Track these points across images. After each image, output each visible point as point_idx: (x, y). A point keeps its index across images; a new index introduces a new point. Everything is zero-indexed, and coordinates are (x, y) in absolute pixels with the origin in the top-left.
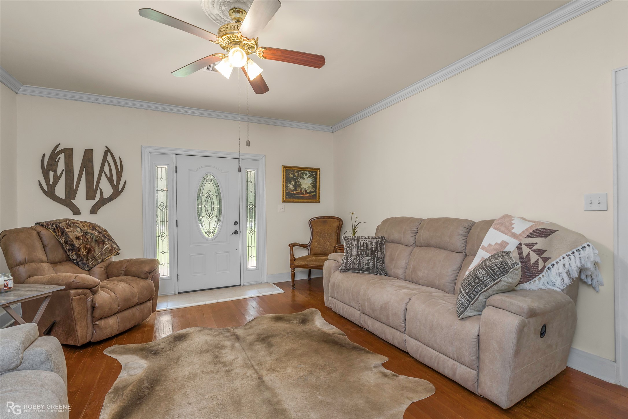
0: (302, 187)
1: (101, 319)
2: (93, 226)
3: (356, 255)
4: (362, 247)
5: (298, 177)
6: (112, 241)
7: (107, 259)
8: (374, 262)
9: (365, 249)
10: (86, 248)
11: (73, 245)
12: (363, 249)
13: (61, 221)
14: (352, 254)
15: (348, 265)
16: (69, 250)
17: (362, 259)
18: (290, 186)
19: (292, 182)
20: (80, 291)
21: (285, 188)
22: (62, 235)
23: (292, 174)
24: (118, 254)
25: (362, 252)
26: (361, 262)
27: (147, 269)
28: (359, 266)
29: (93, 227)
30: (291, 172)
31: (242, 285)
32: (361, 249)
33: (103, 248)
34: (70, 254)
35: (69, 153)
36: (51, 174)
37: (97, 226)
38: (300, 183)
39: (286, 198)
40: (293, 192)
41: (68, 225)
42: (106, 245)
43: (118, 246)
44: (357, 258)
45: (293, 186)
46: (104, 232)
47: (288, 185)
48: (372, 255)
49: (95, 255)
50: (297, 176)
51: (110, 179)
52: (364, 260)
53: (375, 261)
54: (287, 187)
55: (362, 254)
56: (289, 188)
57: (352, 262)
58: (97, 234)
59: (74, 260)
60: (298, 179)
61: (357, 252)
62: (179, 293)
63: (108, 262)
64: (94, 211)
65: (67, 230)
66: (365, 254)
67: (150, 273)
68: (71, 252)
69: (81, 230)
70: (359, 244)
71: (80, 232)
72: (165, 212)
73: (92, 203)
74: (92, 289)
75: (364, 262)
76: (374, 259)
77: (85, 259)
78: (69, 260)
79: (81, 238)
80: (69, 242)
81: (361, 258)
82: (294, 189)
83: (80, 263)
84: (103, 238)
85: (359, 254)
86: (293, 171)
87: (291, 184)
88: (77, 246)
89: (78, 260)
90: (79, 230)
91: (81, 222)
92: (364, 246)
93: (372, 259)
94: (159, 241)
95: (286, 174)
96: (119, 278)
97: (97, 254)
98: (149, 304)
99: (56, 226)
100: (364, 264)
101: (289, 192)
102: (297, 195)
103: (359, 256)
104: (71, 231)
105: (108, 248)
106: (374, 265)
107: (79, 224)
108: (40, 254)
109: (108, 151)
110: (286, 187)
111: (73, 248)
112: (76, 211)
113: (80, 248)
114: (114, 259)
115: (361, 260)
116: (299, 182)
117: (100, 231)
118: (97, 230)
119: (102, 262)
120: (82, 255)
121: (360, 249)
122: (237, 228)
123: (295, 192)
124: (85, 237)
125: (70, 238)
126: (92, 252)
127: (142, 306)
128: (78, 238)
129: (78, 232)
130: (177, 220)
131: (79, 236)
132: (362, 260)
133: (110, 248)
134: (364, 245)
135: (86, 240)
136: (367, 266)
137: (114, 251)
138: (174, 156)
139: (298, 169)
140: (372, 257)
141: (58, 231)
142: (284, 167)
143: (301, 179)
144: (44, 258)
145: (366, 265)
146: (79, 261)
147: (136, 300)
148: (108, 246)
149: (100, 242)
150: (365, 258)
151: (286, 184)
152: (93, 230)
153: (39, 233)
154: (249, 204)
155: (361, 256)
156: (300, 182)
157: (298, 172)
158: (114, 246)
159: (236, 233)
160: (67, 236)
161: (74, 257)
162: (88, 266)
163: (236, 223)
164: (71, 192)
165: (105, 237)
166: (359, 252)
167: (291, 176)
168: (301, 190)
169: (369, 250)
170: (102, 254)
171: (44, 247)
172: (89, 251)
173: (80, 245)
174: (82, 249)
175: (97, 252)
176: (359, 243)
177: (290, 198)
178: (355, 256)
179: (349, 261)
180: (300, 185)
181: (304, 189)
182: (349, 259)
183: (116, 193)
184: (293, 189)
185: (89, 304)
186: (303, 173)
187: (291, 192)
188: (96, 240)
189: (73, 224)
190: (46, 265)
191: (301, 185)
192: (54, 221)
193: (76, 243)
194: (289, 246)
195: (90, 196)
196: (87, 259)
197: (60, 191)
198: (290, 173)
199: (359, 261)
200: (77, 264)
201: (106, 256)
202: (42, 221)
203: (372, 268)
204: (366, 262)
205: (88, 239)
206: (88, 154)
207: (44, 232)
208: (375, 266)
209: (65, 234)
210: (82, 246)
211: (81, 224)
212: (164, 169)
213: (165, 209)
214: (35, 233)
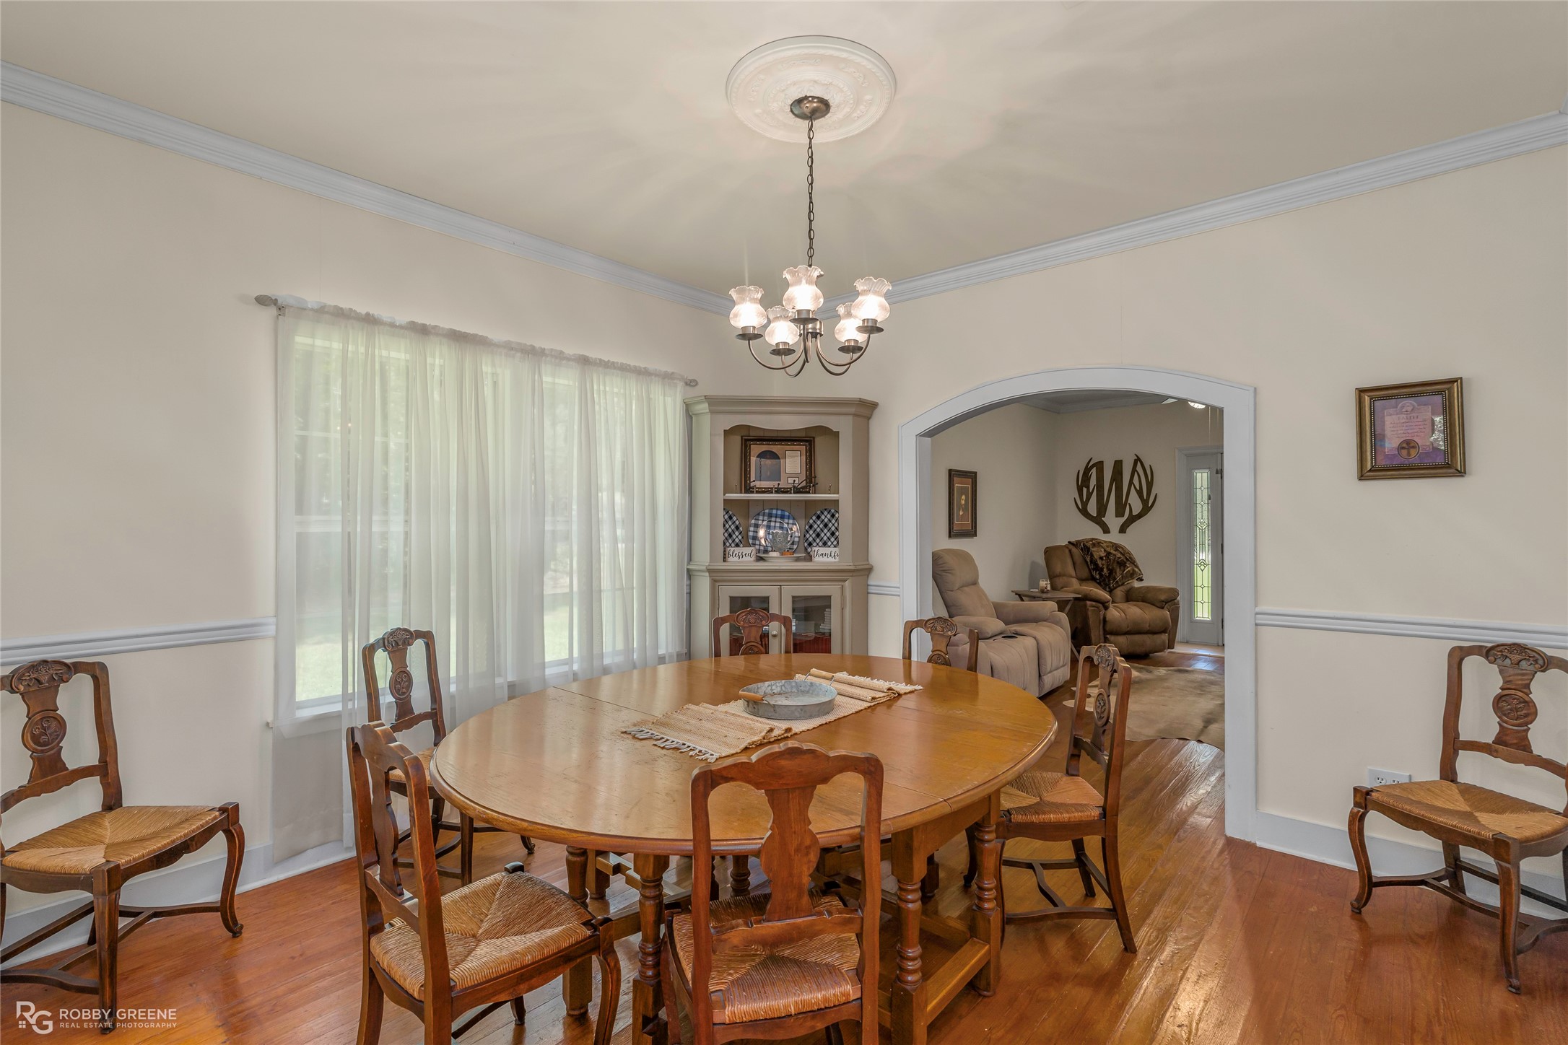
1: (1112, 633)
2: (1116, 547)
6: (1135, 565)
7: (1129, 583)
10: (1108, 569)
11: (1096, 565)
13: (1090, 541)
16: (1094, 569)
20: (1094, 603)
22: (1089, 554)
24: (1141, 580)
27: (1163, 597)
33: (1125, 571)
34: (1094, 573)
35: (1100, 465)
36: (1085, 490)
37: (1120, 547)
41: (1094, 545)
42: (1128, 568)
43: (1140, 570)
46: (1127, 553)
49: (1116, 577)
51: (1140, 493)
58: (1119, 555)
59: (1097, 579)
63: (1128, 586)
64: (1123, 530)
67: (1166, 603)
68: (1095, 571)
69: (1105, 550)
71: (1104, 552)
72: (1207, 532)
73: (1122, 520)
74: (1105, 605)
77: (1107, 580)
78: (1093, 579)
79: (1104, 559)
80: (1094, 561)
83: (1102, 583)
84: (1125, 560)
88: (1101, 566)
89: (1101, 580)
90: (1103, 550)
91: (1105, 542)
94: (1197, 570)
96: (1135, 603)
97: (1119, 578)
98: (1165, 637)
99: (1084, 545)
104: (1096, 550)
105: (1129, 571)
107: (1103, 544)
108: (1071, 570)
109: (1138, 460)
111: (1097, 568)
112: (1106, 530)
113: (1103, 568)
114: (1137, 584)
117: (1123, 553)
118: (1121, 552)
119: (1122, 585)
120: (1104, 576)
124: (1109, 557)
125: (1094, 558)
126: (1114, 574)
127: (1155, 636)
128: (1101, 558)
129: (1101, 551)
133: (1131, 572)
135: (1108, 561)
137: (1135, 576)
141: (1084, 550)
144: (1073, 573)
147: (1147, 627)
148: (1130, 569)
149: (1122, 564)
152: (1115, 551)
153: (1070, 551)
158: (1136, 569)
160: (1091, 556)
161: (1098, 577)
162: (1109, 587)
164: (1102, 509)
165: (1127, 559)
170: (1122, 577)
171: (1074, 564)
172: (1111, 571)
173: (1103, 565)
174: (1105, 570)
175: (1118, 574)
183: (1146, 509)
185: (1102, 617)
188: (1118, 562)
189: (1097, 543)
190: (1074, 581)
192: (1082, 541)
193: (1099, 562)
195: (1119, 514)
196: (1109, 581)
197: (1092, 508)
200: (1099, 584)
201: (1128, 580)
202: (1073, 540)
205: (1110, 560)
206: (1118, 465)
207: (1074, 550)
209: (1091, 553)
210: (1105, 566)
211: (1105, 544)
212: (1205, 475)
213: (1206, 529)
214: (1067, 551)
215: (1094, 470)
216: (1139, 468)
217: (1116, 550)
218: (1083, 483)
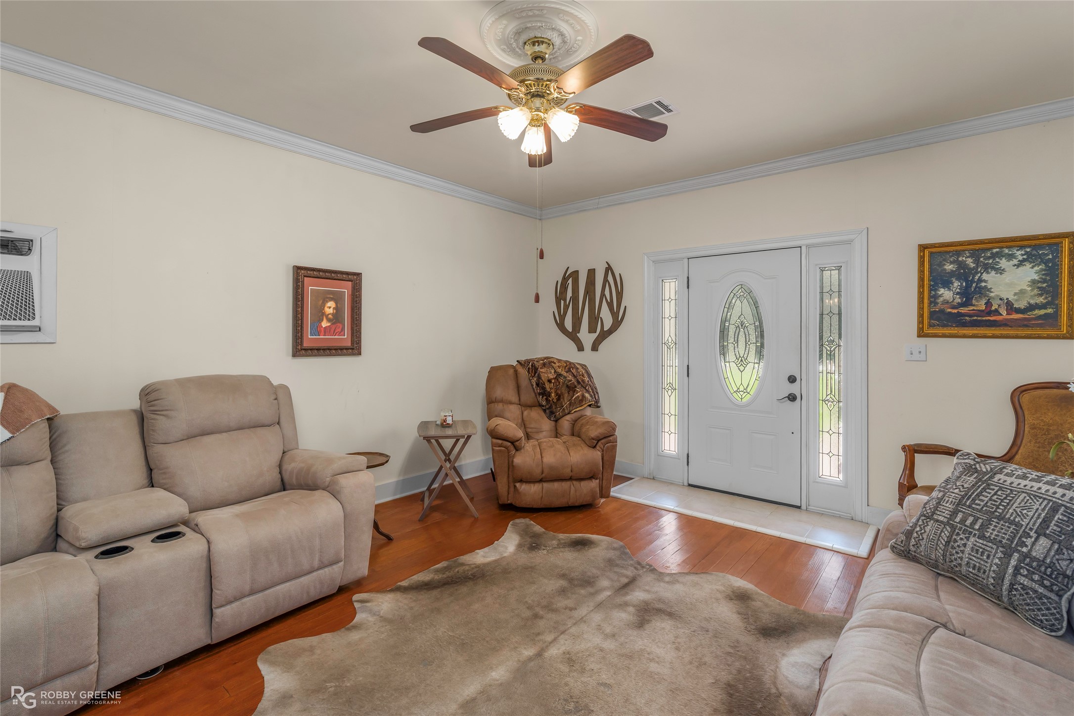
0: (992, 295)
1: (521, 481)
3: (945, 520)
4: (983, 501)
5: (976, 268)
6: (586, 389)
7: (575, 410)
8: (1003, 567)
9: (987, 512)
10: (557, 394)
11: (544, 388)
12: (980, 511)
13: (538, 360)
14: (934, 513)
15: (913, 542)
16: (539, 394)
17: (961, 539)
18: (946, 294)
19: (952, 283)
20: (500, 442)
21: (926, 301)
22: (535, 375)
23: (951, 263)
25: (971, 519)
26: (953, 548)
27: (596, 433)
28: (944, 556)
29: (569, 369)
30: (951, 257)
31: (804, 507)
32: (973, 509)
33: (573, 396)
34: (539, 399)
35: (575, 275)
36: (562, 302)
37: (574, 368)
38: (983, 284)
39: (931, 326)
40: (955, 311)
41: (544, 365)
42: (577, 393)
44: (942, 531)
45: (958, 293)
46: (580, 375)
47: (940, 293)
48: (1004, 541)
49: (564, 404)
50: (972, 265)
51: (610, 305)
52: (965, 545)
53: (1009, 563)
54: (933, 299)
55: (968, 522)
56: (941, 299)
57: (925, 536)
58: (570, 377)
59: (543, 406)
60: (977, 273)
61: (954, 513)
62: (690, 485)
63: (578, 415)
64: (595, 348)
65: (541, 370)
66: (977, 527)
68: (541, 397)
69: (555, 372)
70: (977, 490)
71: (554, 374)
72: (674, 351)
73: (595, 336)
74: (516, 443)
75: (963, 552)
76: (1008, 555)
77: (553, 407)
78: (540, 405)
79: (553, 381)
80: (540, 385)
81: (958, 534)
82: (959, 301)
83: (547, 411)
84: (576, 383)
85: (958, 520)
86: (958, 253)
87: (949, 289)
88: (549, 390)
89: (547, 407)
90: (553, 371)
91: (559, 361)
92: (990, 499)
93: (1000, 555)
95: (930, 265)
97: (566, 404)
99: (532, 366)
100: (961, 558)
101: (942, 311)
102: (970, 316)
103: (953, 528)
104: (544, 371)
105: (577, 397)
106: (1000, 578)
107: (555, 363)
108: (512, 396)
109: (609, 269)
110: (930, 297)
111: (545, 393)
112: (581, 348)
113: (552, 392)
115: (956, 541)
116: (980, 280)
117: (575, 374)
118: (573, 373)
119: (569, 413)
120: (551, 402)
121: (969, 506)
122: (794, 389)
123: (963, 310)
124: (558, 380)
125: (542, 380)
126: (562, 400)
128: (550, 381)
129: (551, 373)
130: (688, 366)
131: (551, 379)
132: (960, 543)
133: (580, 398)
134: (995, 498)
135: (558, 384)
136: (974, 569)
137: (590, 402)
138: (686, 260)
139: (977, 247)
140: (1003, 547)
141: (532, 370)
142: (922, 248)
143: (988, 273)
144: (514, 399)
145: (968, 563)
146: (548, 409)
147: (567, 472)
148: (579, 394)
149: (571, 389)
150: (972, 539)
151: (930, 291)
152: (567, 372)
153: (516, 372)
154: (825, 340)
155: (960, 529)
156: (985, 281)
157: (975, 255)
158: (593, 394)
159: (792, 398)
160: (539, 377)
161: (544, 403)
162: (555, 416)
163: (792, 379)
164: (577, 323)
165: (579, 382)
166: (960, 515)
167: (949, 267)
168: (988, 304)
169: (1001, 518)
170: (570, 404)
171: (517, 387)
172: (559, 397)
173: (551, 389)
174: (553, 395)
175: (566, 400)
176: (980, 485)
177: (944, 326)
178: (942, 522)
179: (918, 529)
180: (982, 291)
181: (1001, 299)
182: (920, 526)
183: (617, 323)
184: (958, 303)
186: (1000, 255)
187: (949, 310)
188: (567, 386)
189: (550, 363)
190: (513, 407)
191: (989, 290)
192: (531, 360)
193: (547, 385)
194: (904, 448)
195: (592, 330)
196: (556, 408)
197: (568, 323)
198: (944, 260)
199: (948, 543)
200: (545, 411)
201: (575, 407)
202: (523, 358)
203: (992, 584)
204: (969, 554)
205: (559, 383)
206: (591, 273)
207: (521, 370)
208: (1007, 582)
209: (539, 375)
210: (553, 391)
211: (557, 364)
212: (673, 284)
213: (674, 347)
214: (511, 371)
215: (570, 281)
216: (610, 278)
217: (569, 371)
218: (560, 297)
